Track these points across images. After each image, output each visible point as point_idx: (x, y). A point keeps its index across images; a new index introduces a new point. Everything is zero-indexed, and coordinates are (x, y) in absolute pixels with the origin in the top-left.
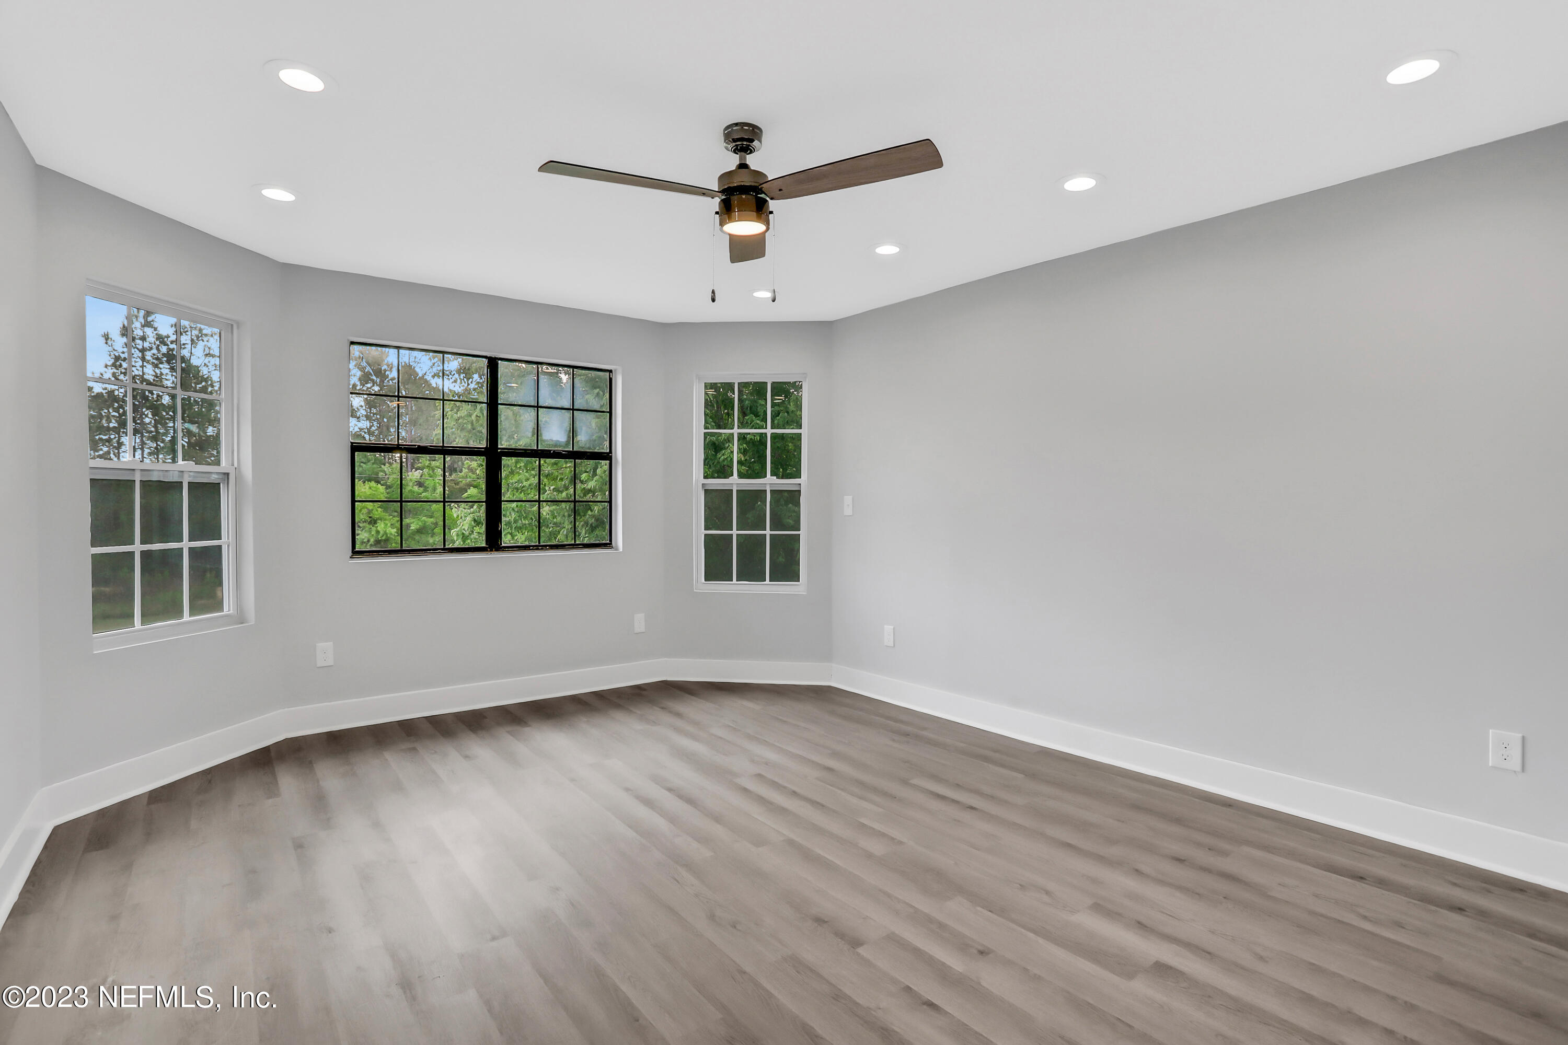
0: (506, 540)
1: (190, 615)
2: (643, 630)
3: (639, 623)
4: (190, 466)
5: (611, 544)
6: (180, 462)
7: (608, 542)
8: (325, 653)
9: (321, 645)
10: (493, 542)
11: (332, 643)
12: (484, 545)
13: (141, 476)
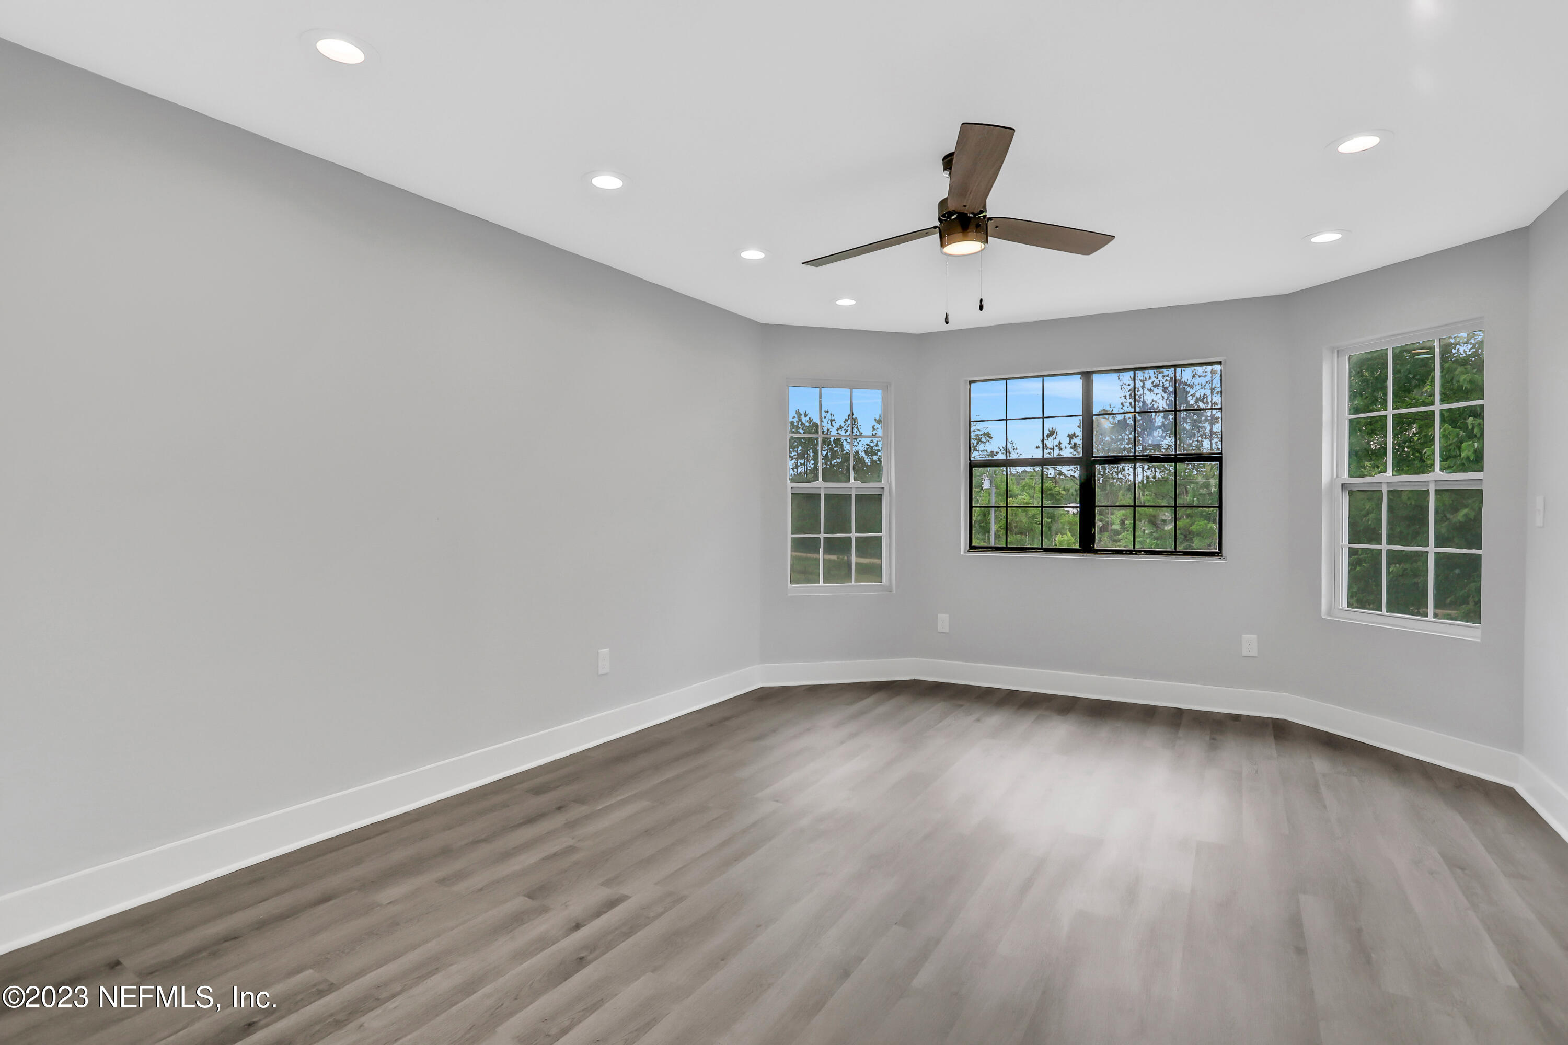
0: (1102, 541)
1: (855, 583)
2: (1254, 653)
3: (1250, 644)
4: (858, 483)
5: (1221, 553)
6: (852, 480)
7: (1217, 551)
8: (943, 622)
9: (940, 616)
10: (1087, 545)
11: (948, 615)
12: (1077, 546)
13: (824, 491)
